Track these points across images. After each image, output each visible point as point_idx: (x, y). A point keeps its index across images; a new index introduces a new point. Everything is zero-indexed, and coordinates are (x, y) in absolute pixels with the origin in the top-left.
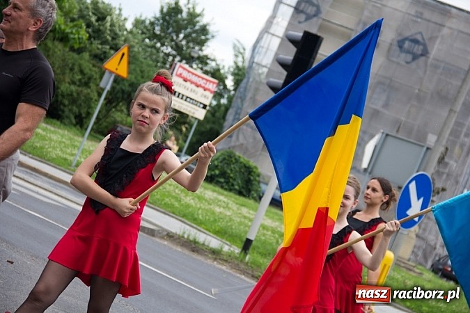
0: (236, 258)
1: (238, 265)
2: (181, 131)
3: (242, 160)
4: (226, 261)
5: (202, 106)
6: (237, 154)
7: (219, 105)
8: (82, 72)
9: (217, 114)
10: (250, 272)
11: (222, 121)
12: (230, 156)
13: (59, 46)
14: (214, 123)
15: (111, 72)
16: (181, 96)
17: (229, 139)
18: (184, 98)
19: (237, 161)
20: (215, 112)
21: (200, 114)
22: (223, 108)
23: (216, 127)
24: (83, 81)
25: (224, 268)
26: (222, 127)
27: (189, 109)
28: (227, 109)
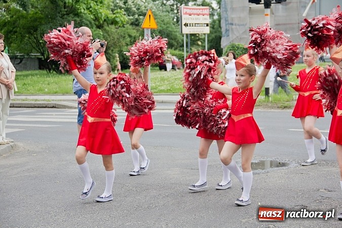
0: (264, 102)
1: (267, 105)
2: (198, 45)
3: (241, 46)
4: (259, 105)
5: (206, 25)
6: (237, 44)
7: (214, 21)
8: (130, 36)
9: (215, 27)
10: (275, 106)
11: (219, 29)
12: (233, 47)
13: (113, 27)
14: (215, 32)
15: (148, 29)
16: (191, 25)
17: (228, 37)
18: (194, 25)
19: (238, 48)
20: (214, 26)
21: (207, 30)
22: (217, 22)
23: (218, 34)
24: (132, 41)
25: (259, 110)
26: (221, 32)
27: (199, 30)
28: (220, 21)
